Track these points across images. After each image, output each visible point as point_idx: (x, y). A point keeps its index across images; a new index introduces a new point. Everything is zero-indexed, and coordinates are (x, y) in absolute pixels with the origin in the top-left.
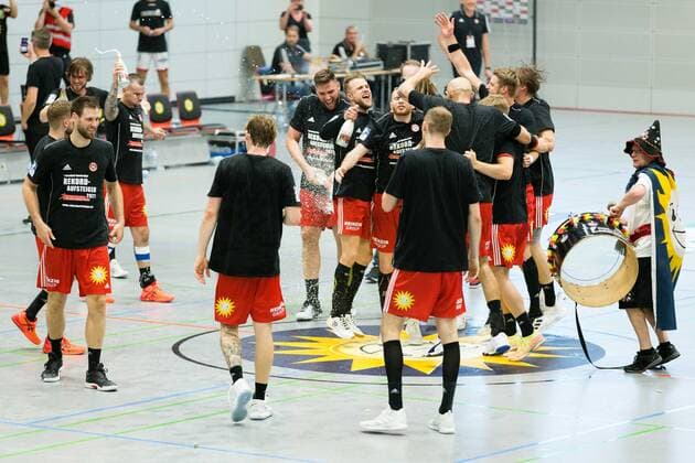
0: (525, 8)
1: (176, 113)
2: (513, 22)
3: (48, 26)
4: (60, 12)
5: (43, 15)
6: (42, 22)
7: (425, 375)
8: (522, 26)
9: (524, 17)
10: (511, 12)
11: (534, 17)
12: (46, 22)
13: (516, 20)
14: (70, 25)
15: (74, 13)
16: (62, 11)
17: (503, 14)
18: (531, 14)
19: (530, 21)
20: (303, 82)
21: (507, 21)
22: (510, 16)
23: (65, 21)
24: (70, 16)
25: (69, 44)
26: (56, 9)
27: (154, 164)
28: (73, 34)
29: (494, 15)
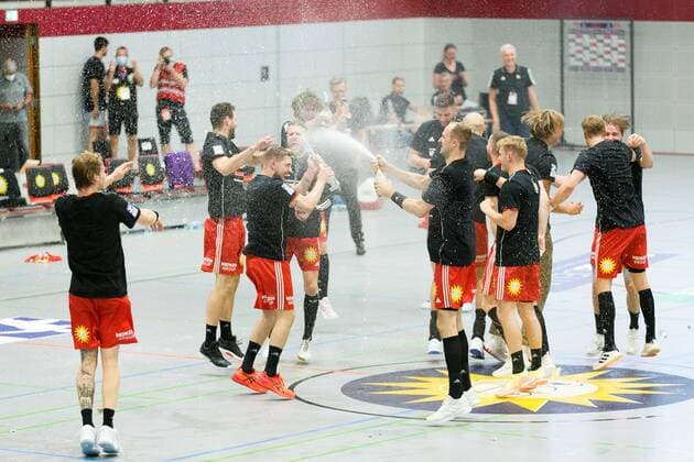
0: (622, 57)
2: (611, 70)
3: (164, 82)
4: (175, 66)
7: (533, 413)
8: (620, 74)
9: (622, 65)
10: (608, 60)
11: (632, 66)
12: (161, 77)
13: (614, 68)
14: (185, 80)
15: (188, 68)
16: (176, 66)
17: (601, 63)
18: (629, 61)
19: (628, 70)
20: (410, 131)
21: (606, 69)
22: (608, 64)
23: (180, 76)
24: (184, 72)
25: (183, 99)
26: (171, 65)
28: (186, 89)
29: (594, 64)
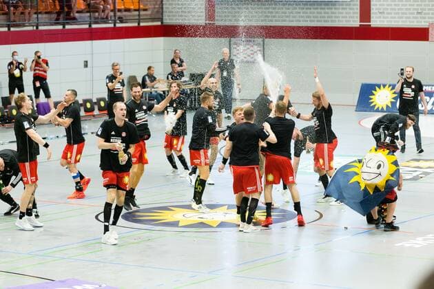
1: (96, 107)
3: (36, 68)
5: (34, 63)
6: (33, 66)
14: (47, 67)
16: (43, 60)
24: (47, 64)
27: (86, 132)
